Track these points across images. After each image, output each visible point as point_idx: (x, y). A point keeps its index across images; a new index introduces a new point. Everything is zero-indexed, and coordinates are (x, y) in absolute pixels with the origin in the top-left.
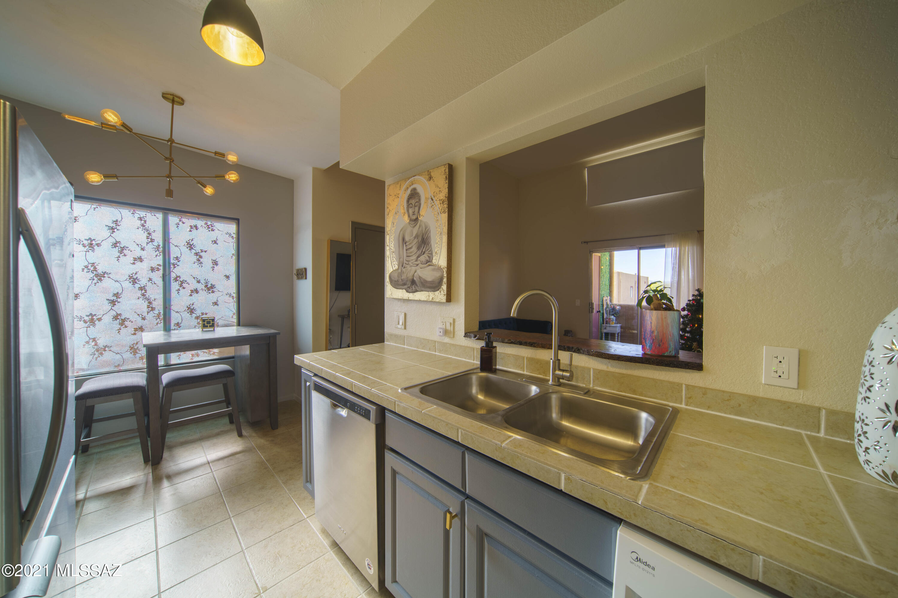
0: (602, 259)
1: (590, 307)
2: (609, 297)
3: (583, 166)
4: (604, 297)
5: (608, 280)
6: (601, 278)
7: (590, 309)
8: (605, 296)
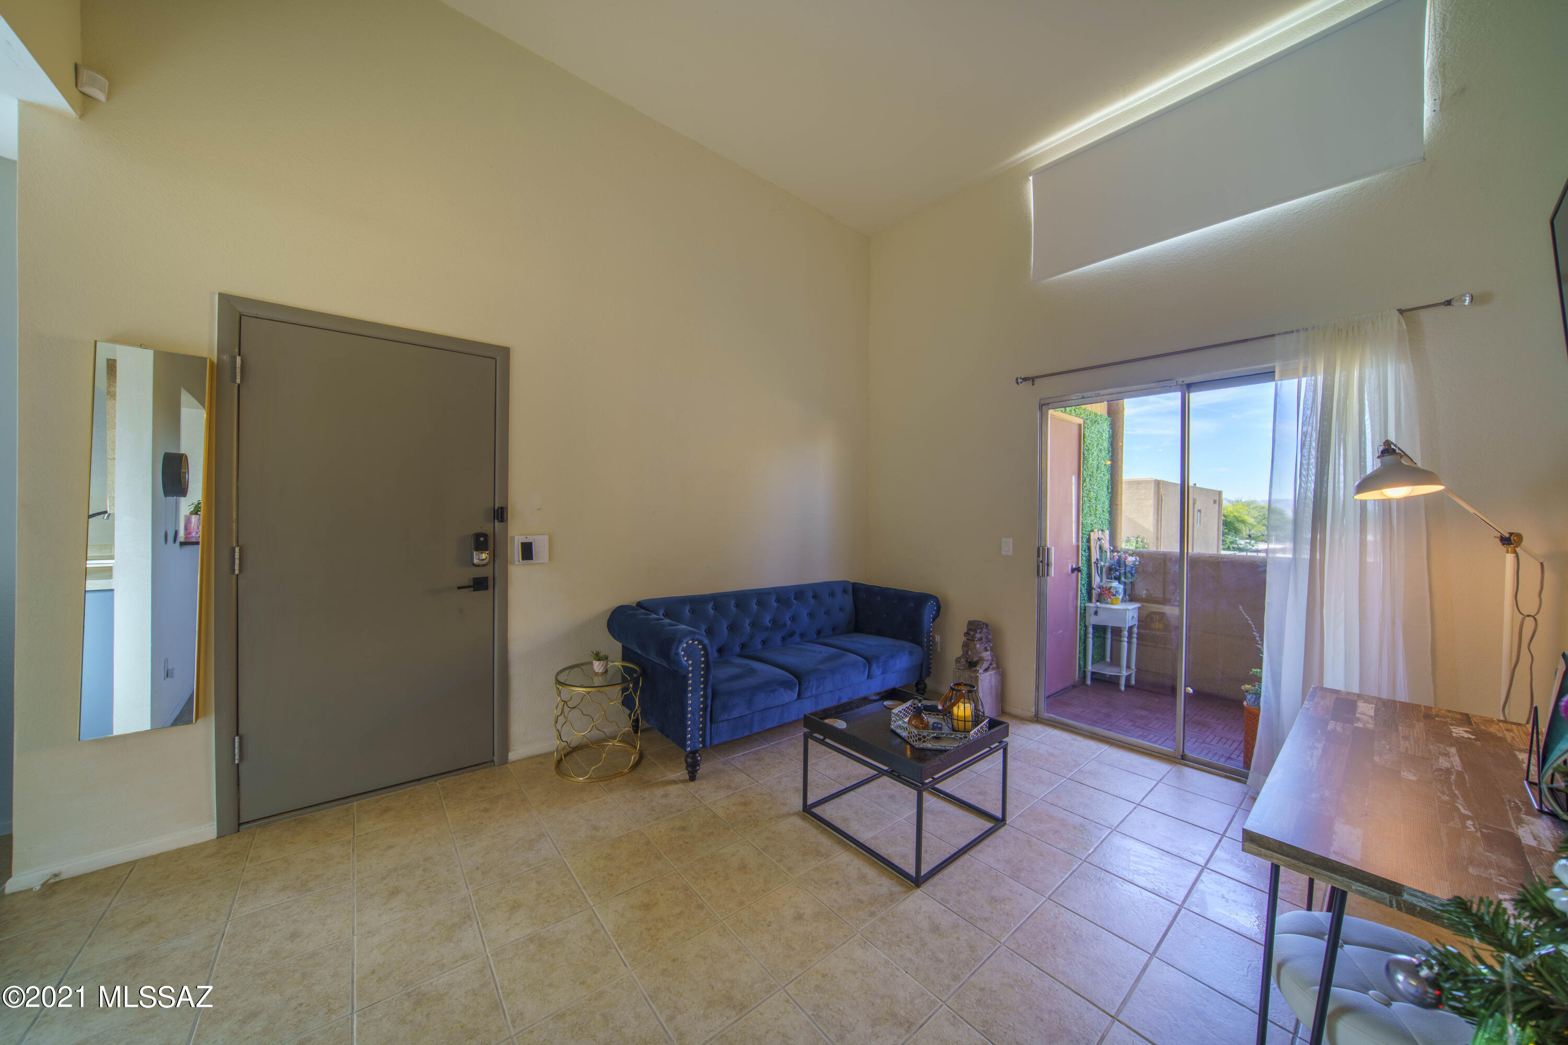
0: (1087, 435)
1: (1041, 559)
2: (1107, 532)
3: (1018, 174)
4: (1092, 531)
5: (1105, 489)
6: (1084, 481)
7: (1041, 564)
8: (1096, 530)
